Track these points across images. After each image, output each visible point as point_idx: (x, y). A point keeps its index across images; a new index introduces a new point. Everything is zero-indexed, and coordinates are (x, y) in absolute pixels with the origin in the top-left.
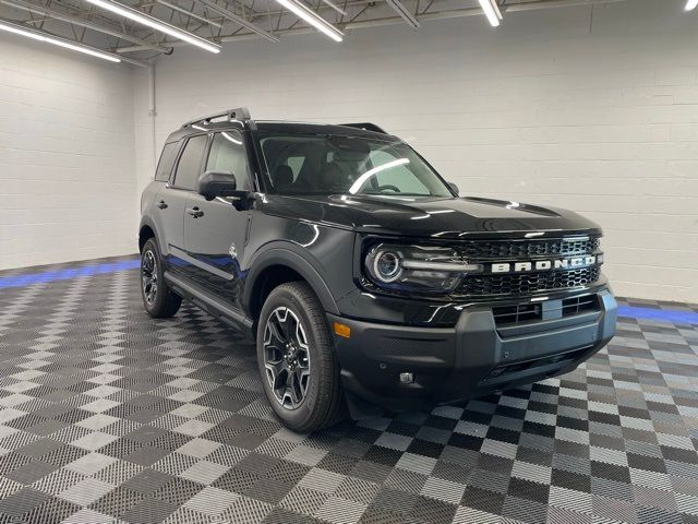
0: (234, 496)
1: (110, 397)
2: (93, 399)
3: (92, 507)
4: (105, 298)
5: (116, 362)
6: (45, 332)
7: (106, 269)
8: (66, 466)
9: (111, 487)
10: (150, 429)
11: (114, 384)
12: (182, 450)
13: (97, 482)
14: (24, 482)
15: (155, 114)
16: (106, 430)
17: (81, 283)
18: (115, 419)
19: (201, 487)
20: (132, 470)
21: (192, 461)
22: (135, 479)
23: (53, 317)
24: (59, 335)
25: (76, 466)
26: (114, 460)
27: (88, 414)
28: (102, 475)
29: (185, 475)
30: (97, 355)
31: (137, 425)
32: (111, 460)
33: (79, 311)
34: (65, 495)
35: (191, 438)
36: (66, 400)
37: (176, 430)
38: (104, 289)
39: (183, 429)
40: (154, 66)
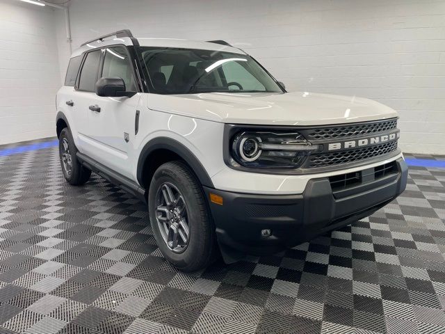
0: (140, 282)
1: (57, 227)
2: (46, 228)
3: (52, 293)
4: (48, 164)
5: (58, 205)
6: (10, 188)
7: (46, 146)
8: (33, 270)
9: (63, 281)
10: (84, 245)
11: (58, 219)
12: (105, 257)
13: (54, 278)
14: (8, 281)
15: (71, 41)
16: (56, 247)
17: (30, 156)
18: (61, 240)
19: (120, 278)
20: (75, 270)
21: (112, 263)
22: (78, 275)
23: (14, 178)
24: (20, 189)
25: (40, 269)
26: (63, 265)
27: (43, 238)
28: (57, 274)
29: (109, 271)
30: (46, 201)
31: (75, 243)
32: (61, 265)
33: (31, 173)
34: (34, 288)
35: (110, 249)
36: (29, 230)
37: (101, 245)
38: (45, 159)
39: (105, 244)
40: (68, 7)
